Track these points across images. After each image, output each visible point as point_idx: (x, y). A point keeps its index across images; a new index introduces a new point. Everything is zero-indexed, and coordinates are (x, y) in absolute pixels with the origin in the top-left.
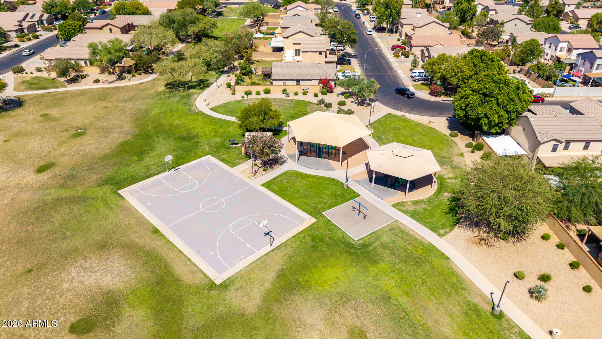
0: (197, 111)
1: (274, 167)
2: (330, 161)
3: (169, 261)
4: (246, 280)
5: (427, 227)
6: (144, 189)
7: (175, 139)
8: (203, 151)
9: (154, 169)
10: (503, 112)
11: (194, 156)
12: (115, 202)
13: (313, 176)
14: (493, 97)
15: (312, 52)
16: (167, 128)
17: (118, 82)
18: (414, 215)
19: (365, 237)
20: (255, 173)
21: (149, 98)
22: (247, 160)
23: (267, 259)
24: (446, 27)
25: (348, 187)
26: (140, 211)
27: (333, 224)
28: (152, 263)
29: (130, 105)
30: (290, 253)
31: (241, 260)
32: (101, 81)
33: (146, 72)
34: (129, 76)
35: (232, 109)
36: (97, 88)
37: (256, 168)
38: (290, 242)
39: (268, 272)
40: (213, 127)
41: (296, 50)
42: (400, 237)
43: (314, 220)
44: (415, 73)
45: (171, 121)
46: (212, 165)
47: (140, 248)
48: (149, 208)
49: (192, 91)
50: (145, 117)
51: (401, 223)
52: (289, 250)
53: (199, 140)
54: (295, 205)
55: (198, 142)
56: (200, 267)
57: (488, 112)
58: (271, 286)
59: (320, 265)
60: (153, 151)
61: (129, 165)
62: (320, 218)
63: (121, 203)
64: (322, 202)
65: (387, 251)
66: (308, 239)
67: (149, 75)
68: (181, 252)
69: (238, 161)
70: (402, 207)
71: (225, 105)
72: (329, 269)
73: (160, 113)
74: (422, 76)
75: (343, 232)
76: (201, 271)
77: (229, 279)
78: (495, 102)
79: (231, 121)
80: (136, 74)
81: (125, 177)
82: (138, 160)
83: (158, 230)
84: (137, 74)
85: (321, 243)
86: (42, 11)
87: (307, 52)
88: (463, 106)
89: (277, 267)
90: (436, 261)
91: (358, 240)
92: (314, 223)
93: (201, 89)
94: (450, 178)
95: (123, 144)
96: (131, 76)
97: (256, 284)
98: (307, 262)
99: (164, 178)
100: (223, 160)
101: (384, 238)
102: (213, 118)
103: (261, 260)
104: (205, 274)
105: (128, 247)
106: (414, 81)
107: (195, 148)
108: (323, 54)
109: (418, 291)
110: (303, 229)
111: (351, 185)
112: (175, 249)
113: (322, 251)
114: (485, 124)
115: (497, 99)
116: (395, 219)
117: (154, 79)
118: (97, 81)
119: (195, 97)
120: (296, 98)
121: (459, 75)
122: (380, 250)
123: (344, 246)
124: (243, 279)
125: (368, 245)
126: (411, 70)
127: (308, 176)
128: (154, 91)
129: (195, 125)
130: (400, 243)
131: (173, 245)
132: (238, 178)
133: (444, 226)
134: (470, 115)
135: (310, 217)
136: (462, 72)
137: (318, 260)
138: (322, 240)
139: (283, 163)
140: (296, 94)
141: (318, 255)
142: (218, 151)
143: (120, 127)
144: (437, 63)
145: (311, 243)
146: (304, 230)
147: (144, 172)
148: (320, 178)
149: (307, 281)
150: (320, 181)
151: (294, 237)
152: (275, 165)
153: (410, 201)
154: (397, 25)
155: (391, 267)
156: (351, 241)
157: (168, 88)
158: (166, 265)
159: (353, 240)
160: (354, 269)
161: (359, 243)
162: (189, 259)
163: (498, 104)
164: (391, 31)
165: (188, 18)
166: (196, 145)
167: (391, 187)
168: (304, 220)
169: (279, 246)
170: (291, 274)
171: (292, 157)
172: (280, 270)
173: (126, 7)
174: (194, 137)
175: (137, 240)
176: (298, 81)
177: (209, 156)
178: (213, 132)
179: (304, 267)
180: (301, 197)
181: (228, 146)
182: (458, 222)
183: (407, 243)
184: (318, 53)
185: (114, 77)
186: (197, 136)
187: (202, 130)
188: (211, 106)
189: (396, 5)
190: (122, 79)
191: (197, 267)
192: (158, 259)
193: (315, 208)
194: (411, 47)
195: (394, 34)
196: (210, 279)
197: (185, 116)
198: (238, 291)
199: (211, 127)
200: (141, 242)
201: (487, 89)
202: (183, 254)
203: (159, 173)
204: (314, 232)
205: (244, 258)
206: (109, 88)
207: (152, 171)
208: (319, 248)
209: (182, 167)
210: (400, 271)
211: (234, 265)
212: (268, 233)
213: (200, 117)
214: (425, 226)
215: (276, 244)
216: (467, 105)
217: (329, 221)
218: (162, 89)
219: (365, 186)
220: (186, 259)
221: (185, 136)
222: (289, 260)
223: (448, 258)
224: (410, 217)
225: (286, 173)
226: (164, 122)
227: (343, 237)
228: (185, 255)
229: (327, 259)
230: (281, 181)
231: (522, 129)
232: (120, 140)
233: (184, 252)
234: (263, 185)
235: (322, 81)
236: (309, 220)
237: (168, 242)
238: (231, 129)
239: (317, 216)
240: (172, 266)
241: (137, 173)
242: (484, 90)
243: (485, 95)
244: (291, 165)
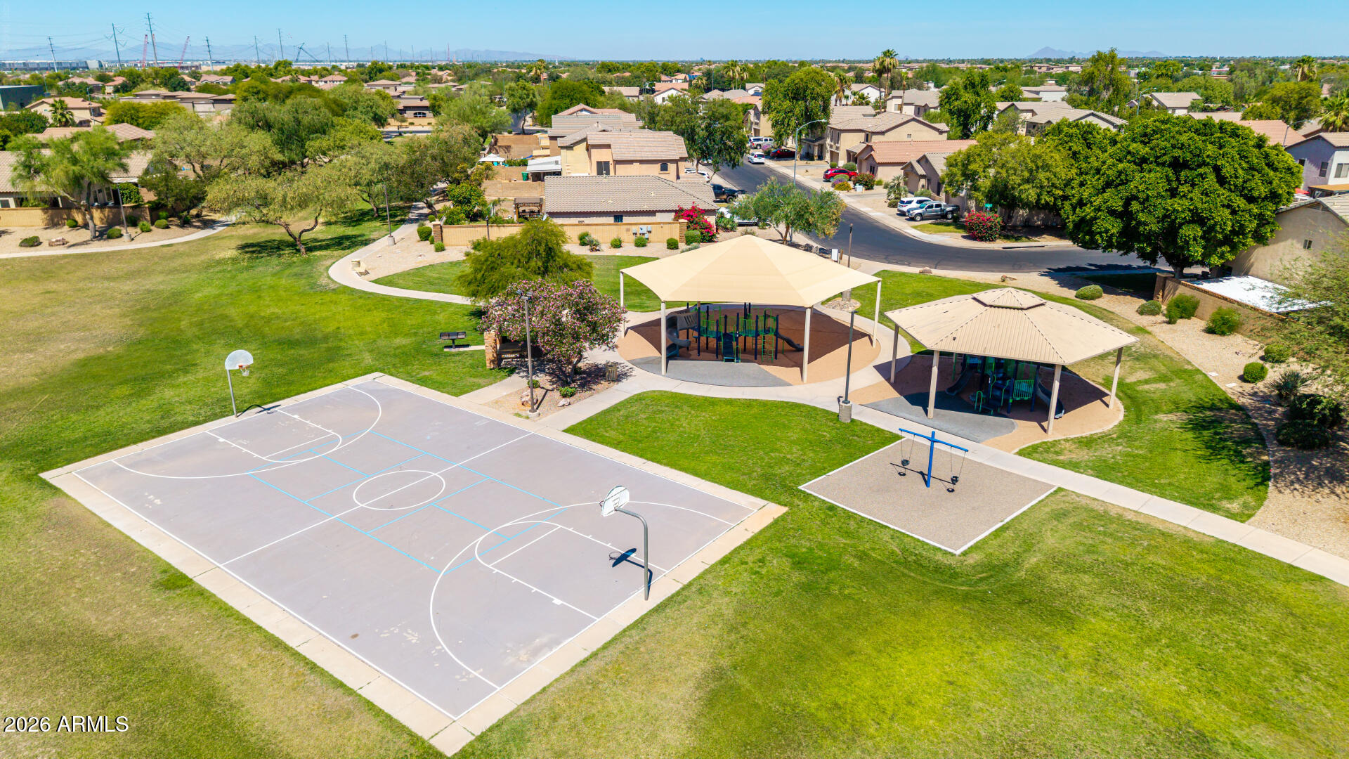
0: (332, 286)
1: (594, 387)
2: (762, 366)
3: (222, 680)
4: (574, 727)
5: (1173, 498)
6: (148, 462)
7: (264, 345)
8: (354, 366)
10: (1240, 202)
11: (325, 378)
12: (22, 503)
13: (729, 402)
14: (1204, 164)
15: (642, 162)
16: (240, 324)
17: (96, 243)
18: (1104, 471)
19: (984, 541)
20: (536, 404)
21: (186, 271)
22: (503, 378)
23: (642, 641)
25: (853, 421)
26: (117, 524)
27: (850, 516)
28: (146, 696)
29: (128, 286)
30: (728, 612)
31: (536, 652)
32: (45, 244)
33: (185, 223)
34: (132, 231)
35: (440, 278)
36: (29, 258)
37: (539, 393)
38: (717, 577)
39: (663, 688)
40: (384, 315)
41: (599, 163)
42: (1105, 534)
43: (776, 511)
45: (252, 309)
46: (388, 397)
47: (97, 645)
48: (155, 514)
49: (318, 253)
50: (170, 305)
51: (1078, 495)
52: (725, 606)
53: (342, 344)
54: (695, 473)
55: (338, 348)
56: (366, 693)
57: (1199, 205)
58: (690, 741)
59: (862, 643)
60: (186, 372)
61: (98, 408)
62: (797, 501)
63: (45, 506)
64: (784, 461)
65: (1086, 578)
66: (778, 564)
67: (191, 230)
68: (278, 644)
69: (473, 380)
70: (1054, 456)
71: (417, 272)
72: (905, 656)
73: (220, 295)
75: (896, 535)
76: (370, 706)
77: (498, 726)
78: (1212, 177)
79: (437, 303)
80: (153, 228)
81: (78, 435)
82: (131, 395)
83: (183, 577)
84: (158, 227)
85: (832, 575)
88: (1118, 205)
89: (697, 667)
90: (1286, 591)
91: (965, 554)
92: (783, 518)
93: (343, 249)
94: (1147, 382)
95: (84, 363)
96: (138, 230)
97: (621, 737)
98: (806, 638)
99: (222, 432)
100: (423, 382)
101: (1051, 540)
102: (384, 298)
103: (620, 647)
104: (389, 718)
105: (42, 644)
107: (331, 360)
108: (672, 167)
109: (1299, 701)
110: (749, 536)
111: (859, 413)
112: (256, 635)
113: (849, 597)
114: (1195, 239)
115: (1217, 170)
116: (1052, 486)
117: (208, 238)
118: (33, 242)
119: (328, 262)
120: (618, 252)
122: (1059, 579)
123: (923, 575)
124: (562, 722)
125: (1007, 565)
127: (712, 402)
128: (203, 258)
129: (329, 314)
130: (1109, 549)
131: (246, 621)
132: (481, 418)
133: (1228, 494)
134: (1145, 224)
135: (761, 502)
137: (848, 627)
138: (832, 565)
139: (618, 378)
140: (617, 244)
141: (840, 609)
142: (407, 364)
143: (85, 328)
145: (797, 577)
146: (755, 538)
147: (148, 422)
148: (749, 404)
149: (837, 706)
150: (755, 410)
151: (724, 561)
152: (596, 383)
153: (1066, 440)
154: (820, 142)
155: (1132, 629)
156: (939, 557)
157: (247, 252)
158: (209, 699)
159: (946, 553)
160: (1001, 647)
161: (970, 561)
162: (313, 667)
163: (1222, 181)
165: (306, 120)
166: (333, 354)
167: (985, 412)
168: (740, 511)
169: (678, 593)
170: (759, 685)
171: (646, 364)
172: (706, 676)
174: (326, 338)
175: (91, 618)
176: (618, 217)
177: (377, 374)
178: (385, 325)
179: (801, 658)
180: (707, 453)
181: (436, 349)
182: (1263, 476)
183: (1139, 549)
184: (658, 166)
185: (86, 234)
186: (337, 334)
187: (349, 323)
188: (375, 276)
190: (110, 237)
191: (350, 692)
192: (173, 679)
193: (767, 478)
196: (411, 734)
197: (296, 298)
199: (379, 315)
200: (104, 625)
201: (1182, 147)
202: (287, 648)
203: (205, 421)
204: (793, 541)
205: (549, 645)
206: (65, 257)
207: (179, 418)
208: (835, 589)
209: (284, 403)
210: (1178, 641)
211: (512, 672)
212: (624, 557)
213: (344, 297)
214: (1163, 496)
215: (664, 588)
216: (1127, 202)
217: (832, 508)
218: (232, 253)
219: (907, 416)
220: (300, 668)
221: (298, 337)
222: (733, 637)
223: (1321, 578)
224: (1098, 477)
225: (639, 398)
226: (232, 312)
227: (904, 550)
228: (296, 654)
229: (880, 623)
230: (627, 417)
231: (1300, 246)
232: (80, 355)
233: (292, 643)
234: (571, 430)
235: (679, 213)
236: (759, 511)
237: (226, 613)
238: (441, 317)
239: (783, 498)
240: (234, 698)
241: (123, 426)
242: (1177, 153)
243: (1177, 165)
244: (640, 383)
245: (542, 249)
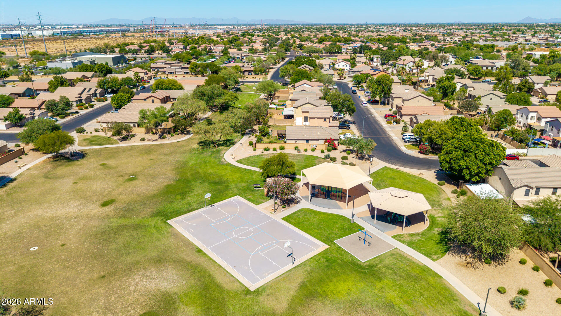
0: (226, 163)
1: (291, 205)
2: (337, 202)
3: (212, 273)
4: (274, 289)
5: (422, 253)
6: (187, 220)
7: (209, 183)
8: (232, 193)
9: (194, 206)
10: (480, 164)
11: (225, 196)
12: (165, 229)
13: (324, 213)
14: (471, 152)
15: (318, 118)
16: (203, 175)
17: (160, 140)
18: (410, 244)
19: (371, 260)
20: (276, 210)
21: (185, 153)
22: (268, 200)
23: (290, 274)
24: (430, 100)
25: (354, 222)
26: (186, 236)
27: (343, 250)
28: (199, 274)
29: (171, 158)
30: (309, 270)
31: (269, 274)
32: (146, 140)
33: (182, 133)
34: (169, 136)
35: (254, 161)
36: (143, 145)
37: (277, 206)
38: (309, 262)
39: (292, 284)
40: (239, 175)
41: (305, 117)
42: (400, 261)
43: (327, 247)
44: (406, 136)
45: (205, 170)
46: (240, 203)
47: (188, 263)
48: (193, 234)
49: (220, 148)
50: (184, 167)
51: (400, 250)
52: (308, 268)
53: (229, 184)
54: (311, 235)
55: (228, 186)
56: (237, 278)
57: (468, 165)
58: (295, 294)
59: (335, 280)
60: (192, 192)
61: (174, 202)
62: (332, 245)
63: (170, 230)
64: (333, 233)
65: (390, 271)
66: (323, 260)
67: (184, 135)
68: (221, 267)
69: (261, 200)
70: (400, 238)
71: (248, 158)
72: (342, 283)
73: (196, 164)
74: (412, 138)
75: (352, 256)
76: (238, 281)
77: (261, 287)
78: (473, 156)
79: (253, 171)
80: (174, 135)
81: (172, 210)
82: (181, 199)
83: (201, 250)
84: (176, 134)
85: (334, 264)
86: (96, 86)
87: (315, 118)
88: (448, 160)
89: (300, 280)
90: (431, 279)
91: (365, 262)
92: (328, 249)
93: (227, 146)
94: (440, 217)
95: (167, 187)
96: (170, 135)
97: (283, 291)
98: (323, 277)
99: (203, 212)
100: (249, 200)
101: (387, 261)
102: (239, 168)
103: (285, 275)
104: (242, 283)
105: (178, 262)
106: (405, 142)
107: (226, 190)
108: (328, 120)
109: (417, 301)
110: (319, 252)
111: (357, 220)
112: (216, 264)
113: (335, 269)
114: (467, 174)
115: (475, 154)
116: (394, 247)
117: (189, 139)
118: (143, 139)
119: (224, 152)
120: (306, 153)
121: (443, 136)
122: (384, 270)
123: (354, 266)
124: (272, 288)
125: (374, 266)
126: (402, 134)
127: (320, 213)
128: (189, 147)
129: (225, 173)
130: (400, 265)
131: (214, 261)
132: (262, 213)
133: (436, 253)
134: (454, 167)
135: (324, 244)
136: (445, 134)
137: (333, 276)
138: (335, 261)
139: (298, 203)
140: (306, 150)
141: (333, 272)
142: (245, 193)
143: (164, 174)
144: (424, 127)
145: (326, 264)
146: (320, 253)
147: (186, 208)
148: (330, 214)
149: (325, 291)
150: (331, 217)
151: (311, 258)
152: (292, 204)
153: (407, 234)
154: (388, 99)
155: (393, 283)
156: (359, 262)
157: (201, 145)
158: (210, 276)
159: (361, 262)
160: (363, 284)
161: (366, 264)
162: (228, 272)
163: (476, 158)
164: (383, 103)
165: (216, 92)
166: (227, 188)
167: (390, 223)
168: (317, 246)
169: (299, 265)
170: (311, 285)
171: (306, 198)
172: (301, 282)
173: (164, 84)
174: (224, 182)
175: (186, 257)
176: (307, 141)
177: (238, 196)
178: (240, 178)
179: (321, 281)
180: (315, 229)
181: (252, 188)
182: (447, 250)
183: (405, 265)
184: (323, 119)
185: (156, 137)
186: (227, 181)
187: (230, 177)
188: (237, 159)
189: (387, 82)
190: (163, 138)
191: (234, 278)
192: (203, 271)
193: (327, 238)
194: (401, 116)
195: (386, 106)
196: (245, 287)
197: (216, 166)
198: (269, 297)
199: (238, 175)
200: (189, 259)
201: (466, 146)
202: (222, 268)
203: (199, 209)
204: (328, 255)
205: (272, 273)
206: (153, 145)
207: (193, 207)
208: (333, 267)
209: (217, 204)
210: (401, 286)
211: (264, 277)
212: (290, 255)
213: (229, 167)
214: (420, 252)
215: (297, 263)
216: (451, 159)
217: (340, 247)
218: (196, 146)
219: (369, 222)
220: (225, 272)
221: (218, 181)
222: (309, 275)
223: (441, 277)
224: (408, 246)
225: (301, 210)
226: (200, 171)
227: (352, 260)
228: (224, 269)
229: (340, 276)
230: (297, 216)
231: (498, 179)
232: (165, 184)
233: (223, 267)
234: (283, 219)
235: (327, 141)
236: (323, 247)
237: (210, 259)
238: (254, 176)
239: (330, 244)
240: (214, 276)
241: (181, 208)
242: (464, 147)
243: (465, 151)
244: (304, 204)
245: (281, 162)
